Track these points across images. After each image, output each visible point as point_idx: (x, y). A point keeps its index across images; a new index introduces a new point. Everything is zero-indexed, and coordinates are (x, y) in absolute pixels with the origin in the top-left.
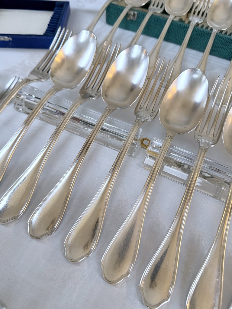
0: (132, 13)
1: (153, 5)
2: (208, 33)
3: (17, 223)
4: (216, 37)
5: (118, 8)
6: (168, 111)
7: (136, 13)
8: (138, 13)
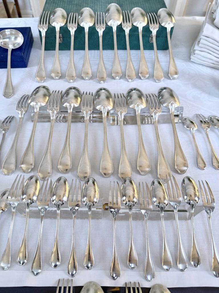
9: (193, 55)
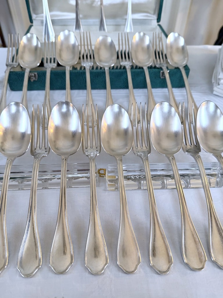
0: (33, 75)
1: (47, 62)
2: (102, 73)
3: (41, 271)
4: (110, 74)
5: (18, 74)
6: (108, 142)
7: (36, 73)
8: (38, 73)
9: (216, 86)
